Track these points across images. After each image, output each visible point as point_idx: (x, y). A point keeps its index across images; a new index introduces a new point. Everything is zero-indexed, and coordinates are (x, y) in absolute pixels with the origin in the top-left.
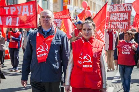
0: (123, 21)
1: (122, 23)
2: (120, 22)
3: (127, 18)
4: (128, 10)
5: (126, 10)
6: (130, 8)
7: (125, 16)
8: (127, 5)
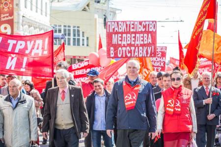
0: (143, 45)
1: (141, 48)
2: (137, 48)
3: (150, 41)
4: (150, 30)
5: (146, 29)
6: (153, 28)
7: (145, 39)
8: (147, 23)
